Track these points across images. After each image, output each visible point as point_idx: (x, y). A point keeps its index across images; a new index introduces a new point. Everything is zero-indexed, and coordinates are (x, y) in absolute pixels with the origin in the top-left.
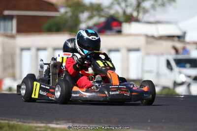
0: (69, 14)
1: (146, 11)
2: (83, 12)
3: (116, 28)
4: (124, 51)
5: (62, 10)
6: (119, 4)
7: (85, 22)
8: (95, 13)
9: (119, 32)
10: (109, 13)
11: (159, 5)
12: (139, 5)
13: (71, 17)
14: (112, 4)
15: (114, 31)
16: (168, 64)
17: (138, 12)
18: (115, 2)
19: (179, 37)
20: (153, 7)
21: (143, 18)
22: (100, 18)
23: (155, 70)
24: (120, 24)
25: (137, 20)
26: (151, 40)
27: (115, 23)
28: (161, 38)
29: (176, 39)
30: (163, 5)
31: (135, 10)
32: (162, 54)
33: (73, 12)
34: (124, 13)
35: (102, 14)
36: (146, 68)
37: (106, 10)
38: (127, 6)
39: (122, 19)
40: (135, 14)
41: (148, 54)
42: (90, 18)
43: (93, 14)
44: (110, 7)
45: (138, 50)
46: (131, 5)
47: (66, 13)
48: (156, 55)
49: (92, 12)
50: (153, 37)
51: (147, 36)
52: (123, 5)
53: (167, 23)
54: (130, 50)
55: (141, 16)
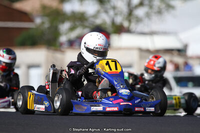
0: (47, 25)
1: (139, 20)
2: (63, 22)
5: (38, 21)
6: (106, 12)
7: (66, 34)
8: (77, 23)
10: (94, 22)
11: (155, 13)
12: (130, 13)
13: (49, 28)
14: (98, 12)
17: (130, 21)
18: (102, 10)
19: (179, 51)
20: (148, 15)
21: (136, 29)
22: (83, 29)
25: (128, 31)
26: (146, 54)
28: (158, 52)
29: (176, 53)
30: (160, 12)
31: (126, 19)
33: (52, 22)
34: (113, 23)
35: (86, 24)
37: (91, 19)
38: (116, 14)
40: (126, 24)
42: (72, 29)
43: (75, 25)
44: (95, 16)
46: (121, 13)
47: (43, 23)
49: (74, 22)
50: (148, 51)
51: (141, 50)
52: (111, 13)
53: (165, 33)
55: (133, 26)
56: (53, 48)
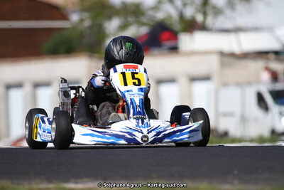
0: (87, 23)
1: (218, 12)
2: (109, 18)
3: (169, 44)
4: (183, 81)
5: (75, 18)
6: (171, 1)
8: (131, 19)
9: (174, 49)
10: (154, 17)
12: (205, 2)
13: (90, 28)
14: (160, 2)
15: (166, 48)
16: (260, 99)
17: (205, 14)
19: (277, 53)
20: (230, 4)
21: (214, 24)
22: (139, 27)
23: (237, 110)
24: (174, 35)
25: (203, 28)
26: (228, 60)
27: (166, 35)
28: (246, 56)
29: (272, 56)
31: (199, 11)
32: (249, 83)
33: (94, 18)
34: (181, 16)
35: (144, 20)
36: (222, 109)
37: (151, 13)
38: (185, 5)
39: (177, 27)
40: (200, 18)
41: (225, 85)
42: (124, 27)
43: (128, 21)
44: (156, 8)
45: (207, 78)
46: (192, 2)
47: (82, 21)
48: (239, 84)
49: (126, 18)
50: (233, 55)
51: (222, 54)
53: (255, 29)
54: (193, 79)
56: (96, 55)
